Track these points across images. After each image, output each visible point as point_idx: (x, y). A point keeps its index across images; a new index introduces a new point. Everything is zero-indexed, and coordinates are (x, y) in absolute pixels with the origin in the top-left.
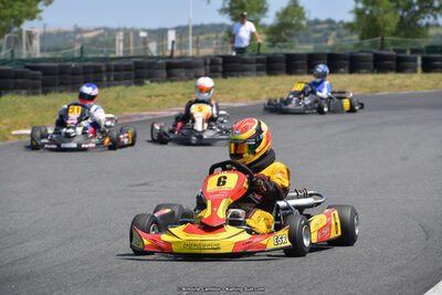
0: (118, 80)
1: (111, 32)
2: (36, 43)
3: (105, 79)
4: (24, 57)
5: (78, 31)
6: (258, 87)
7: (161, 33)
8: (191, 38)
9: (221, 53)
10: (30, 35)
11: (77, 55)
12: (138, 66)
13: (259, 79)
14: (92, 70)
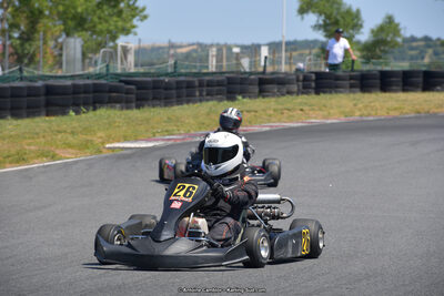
0: (210, 95)
1: (204, 48)
2: (131, 58)
3: (197, 94)
4: (119, 71)
5: (172, 46)
6: (351, 104)
7: (255, 49)
8: (284, 54)
9: (314, 69)
10: (125, 50)
11: (170, 70)
12: (230, 81)
13: (352, 95)
14: (185, 85)
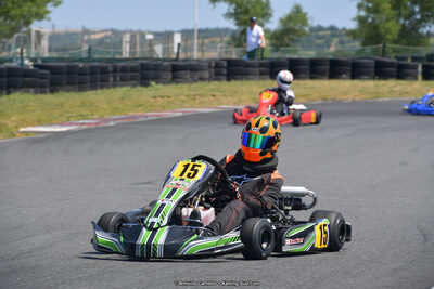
0: (124, 81)
1: (118, 34)
2: (45, 43)
3: (111, 79)
4: (33, 56)
5: (86, 32)
7: (168, 36)
8: (196, 41)
9: (225, 56)
10: (39, 35)
11: (84, 55)
12: (144, 67)
13: (262, 82)
14: (99, 70)
